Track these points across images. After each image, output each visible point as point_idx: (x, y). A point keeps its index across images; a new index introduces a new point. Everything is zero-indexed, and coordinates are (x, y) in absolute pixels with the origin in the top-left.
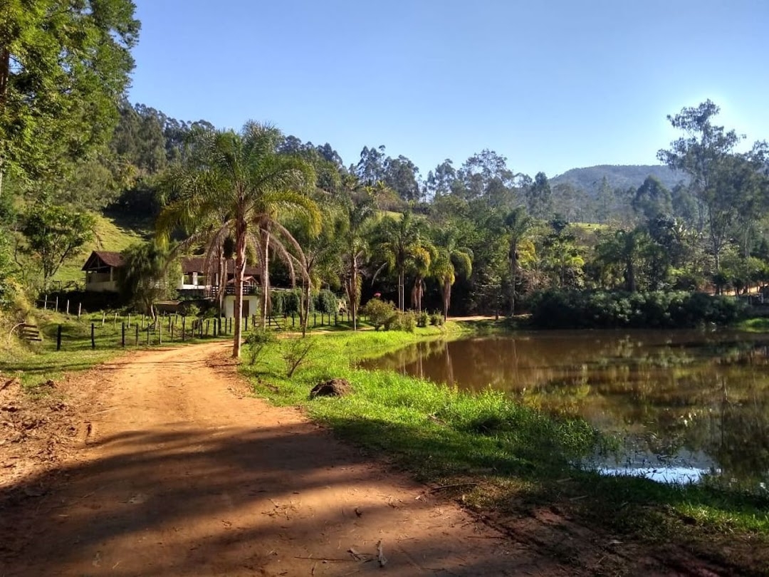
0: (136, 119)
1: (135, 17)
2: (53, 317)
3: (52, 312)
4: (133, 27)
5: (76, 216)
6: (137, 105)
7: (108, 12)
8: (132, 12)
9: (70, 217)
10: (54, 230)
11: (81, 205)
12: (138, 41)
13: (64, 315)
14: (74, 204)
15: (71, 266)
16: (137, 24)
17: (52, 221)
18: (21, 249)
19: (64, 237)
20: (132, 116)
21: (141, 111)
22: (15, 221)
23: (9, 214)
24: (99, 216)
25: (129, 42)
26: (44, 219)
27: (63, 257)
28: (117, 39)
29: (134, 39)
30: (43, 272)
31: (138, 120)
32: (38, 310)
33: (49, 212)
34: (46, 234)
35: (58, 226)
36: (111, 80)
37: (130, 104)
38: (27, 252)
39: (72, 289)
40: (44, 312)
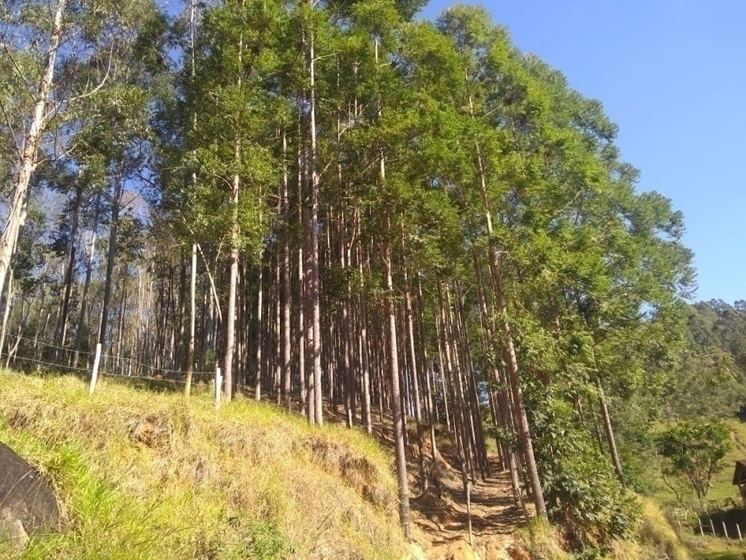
0: (738, 316)
1: (674, 210)
2: (712, 544)
3: (710, 538)
4: (676, 220)
5: (707, 427)
6: (736, 303)
7: (642, 214)
8: (668, 207)
9: (701, 430)
10: (691, 447)
11: (713, 415)
12: (685, 229)
13: (724, 541)
14: (706, 415)
15: (725, 481)
16: (679, 214)
17: (685, 438)
18: (665, 472)
19: (701, 452)
20: (733, 315)
21: (742, 307)
22: (653, 445)
23: (645, 439)
24: (736, 422)
25: (676, 234)
26: (677, 437)
27: (709, 473)
28: (663, 236)
29: (680, 228)
30: (695, 492)
31: (740, 316)
32: (695, 537)
33: (680, 428)
34: (684, 452)
35: (694, 442)
36: (667, 273)
37: (729, 305)
38: (674, 473)
39: (731, 507)
40: (703, 538)
